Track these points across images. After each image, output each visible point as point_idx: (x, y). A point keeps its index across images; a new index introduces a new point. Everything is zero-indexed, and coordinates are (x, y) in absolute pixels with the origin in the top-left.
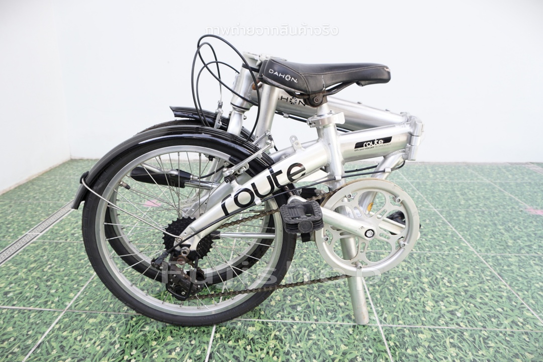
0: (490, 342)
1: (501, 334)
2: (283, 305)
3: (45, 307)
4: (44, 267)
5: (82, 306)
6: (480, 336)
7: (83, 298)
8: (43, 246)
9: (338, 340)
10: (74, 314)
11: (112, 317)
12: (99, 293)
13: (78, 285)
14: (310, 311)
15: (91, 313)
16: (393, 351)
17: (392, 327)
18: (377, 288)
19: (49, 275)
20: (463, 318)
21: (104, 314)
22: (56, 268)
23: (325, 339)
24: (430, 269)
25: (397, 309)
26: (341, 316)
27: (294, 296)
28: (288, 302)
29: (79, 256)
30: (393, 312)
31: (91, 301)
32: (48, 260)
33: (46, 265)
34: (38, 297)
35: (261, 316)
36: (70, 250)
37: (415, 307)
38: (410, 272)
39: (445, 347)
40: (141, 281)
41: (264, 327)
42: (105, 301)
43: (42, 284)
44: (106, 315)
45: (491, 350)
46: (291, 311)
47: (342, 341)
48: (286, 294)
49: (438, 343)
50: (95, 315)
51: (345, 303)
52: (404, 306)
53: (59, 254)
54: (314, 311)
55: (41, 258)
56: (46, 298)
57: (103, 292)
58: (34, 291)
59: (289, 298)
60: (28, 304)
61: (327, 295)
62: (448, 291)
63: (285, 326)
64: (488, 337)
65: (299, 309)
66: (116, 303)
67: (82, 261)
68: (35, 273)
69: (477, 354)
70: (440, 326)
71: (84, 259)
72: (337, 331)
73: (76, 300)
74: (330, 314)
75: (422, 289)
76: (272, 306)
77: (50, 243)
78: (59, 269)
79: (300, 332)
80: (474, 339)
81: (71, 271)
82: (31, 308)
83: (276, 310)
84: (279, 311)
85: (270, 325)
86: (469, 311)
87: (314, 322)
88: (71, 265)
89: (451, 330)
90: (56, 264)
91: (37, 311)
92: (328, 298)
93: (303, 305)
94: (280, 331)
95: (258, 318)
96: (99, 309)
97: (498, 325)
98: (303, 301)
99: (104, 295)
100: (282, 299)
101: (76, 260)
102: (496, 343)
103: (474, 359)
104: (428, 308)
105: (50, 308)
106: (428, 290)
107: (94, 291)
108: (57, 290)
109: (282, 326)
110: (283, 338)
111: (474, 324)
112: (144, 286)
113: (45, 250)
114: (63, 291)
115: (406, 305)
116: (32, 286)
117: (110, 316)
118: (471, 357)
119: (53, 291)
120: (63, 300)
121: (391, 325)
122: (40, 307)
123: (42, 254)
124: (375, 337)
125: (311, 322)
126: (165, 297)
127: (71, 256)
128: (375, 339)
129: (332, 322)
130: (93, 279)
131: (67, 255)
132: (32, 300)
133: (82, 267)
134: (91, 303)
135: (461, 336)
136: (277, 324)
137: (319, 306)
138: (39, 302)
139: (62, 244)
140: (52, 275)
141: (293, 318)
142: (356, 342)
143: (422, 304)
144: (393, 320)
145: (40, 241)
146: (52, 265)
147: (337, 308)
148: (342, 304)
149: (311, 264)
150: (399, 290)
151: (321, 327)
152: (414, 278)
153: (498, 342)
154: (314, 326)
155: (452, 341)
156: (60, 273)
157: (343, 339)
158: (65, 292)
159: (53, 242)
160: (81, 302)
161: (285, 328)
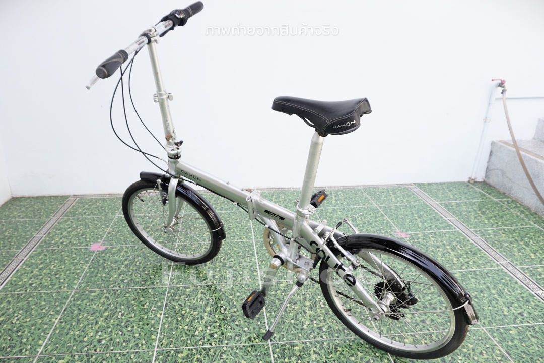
0: (339, 348)
1: (347, 341)
2: (204, 334)
3: (21, 355)
4: (12, 319)
5: (51, 351)
6: (334, 344)
7: (50, 344)
8: (6, 298)
9: (240, 357)
10: (46, 358)
11: (76, 357)
12: (63, 338)
13: (44, 333)
14: (223, 337)
15: (59, 356)
16: (275, 361)
17: (278, 344)
18: (273, 313)
19: (18, 326)
20: (326, 332)
21: (70, 356)
22: (23, 319)
23: (231, 357)
24: (313, 294)
25: (284, 329)
26: (244, 339)
27: (212, 326)
28: (208, 331)
29: (41, 306)
30: (280, 332)
31: (57, 345)
32: (14, 312)
33: (13, 316)
34: (13, 347)
35: (188, 345)
36: (31, 301)
37: (296, 327)
38: (298, 297)
39: (310, 355)
40: (96, 325)
41: (190, 352)
42: (69, 344)
43: (14, 335)
44: (71, 356)
45: (338, 353)
46: (209, 339)
47: (243, 357)
48: (207, 325)
49: (306, 352)
50: (63, 357)
51: (248, 328)
52: (289, 326)
53: (23, 306)
54: (226, 336)
55: (7, 311)
56: (20, 347)
57: (66, 337)
58: (8, 342)
59: (209, 328)
60: (6, 354)
61: (237, 323)
62: (321, 312)
63: (204, 350)
64: (339, 344)
65: (216, 336)
66: (78, 345)
67: (44, 311)
68: (5, 326)
69: (329, 357)
70: (310, 339)
71: (45, 308)
72: (240, 350)
73: (45, 346)
74: (237, 338)
75: (304, 311)
76: (196, 336)
77: (12, 295)
78: (25, 320)
79: (215, 354)
80: (330, 347)
81: (36, 320)
82: (9, 357)
83: (199, 338)
84: (201, 339)
85: (194, 351)
86: (332, 326)
87: (225, 345)
88: (35, 315)
89: (316, 342)
90: (22, 316)
91: (15, 359)
92: (237, 325)
93: (218, 333)
94: (201, 355)
95: (186, 347)
96: (65, 352)
97: (347, 334)
98: (219, 330)
99: (67, 340)
100: (204, 329)
101: (39, 310)
102: (343, 348)
103: (326, 361)
104: (305, 327)
105: (25, 355)
106: (308, 312)
107: (58, 337)
108: (28, 339)
109: (203, 351)
110: (203, 360)
111: (332, 335)
112: (98, 328)
113: (9, 302)
114: (33, 340)
115: (291, 326)
116: (5, 338)
117: (74, 356)
118: (324, 360)
119: (24, 341)
120: (35, 347)
121: (278, 342)
122: (17, 355)
123: (7, 306)
124: (266, 352)
125: (223, 346)
126: (116, 336)
127: (33, 306)
128: (265, 354)
129: (238, 344)
130: (56, 326)
131: (30, 306)
132: (8, 350)
133: (45, 316)
134: (58, 347)
135: (321, 345)
136: (199, 350)
137: (230, 332)
138: (15, 351)
139: (23, 295)
140: (20, 326)
141: (211, 344)
142: (252, 358)
143: (301, 323)
144: (280, 338)
145: (2, 293)
146: (19, 316)
147: (242, 333)
148: (246, 329)
149: (227, 297)
150: (288, 314)
151: (230, 349)
152: (301, 303)
153: (344, 347)
154: (225, 349)
155: (315, 349)
156: (28, 323)
157: (244, 356)
158: (35, 341)
159: (15, 294)
160: (49, 347)
161: (204, 352)
